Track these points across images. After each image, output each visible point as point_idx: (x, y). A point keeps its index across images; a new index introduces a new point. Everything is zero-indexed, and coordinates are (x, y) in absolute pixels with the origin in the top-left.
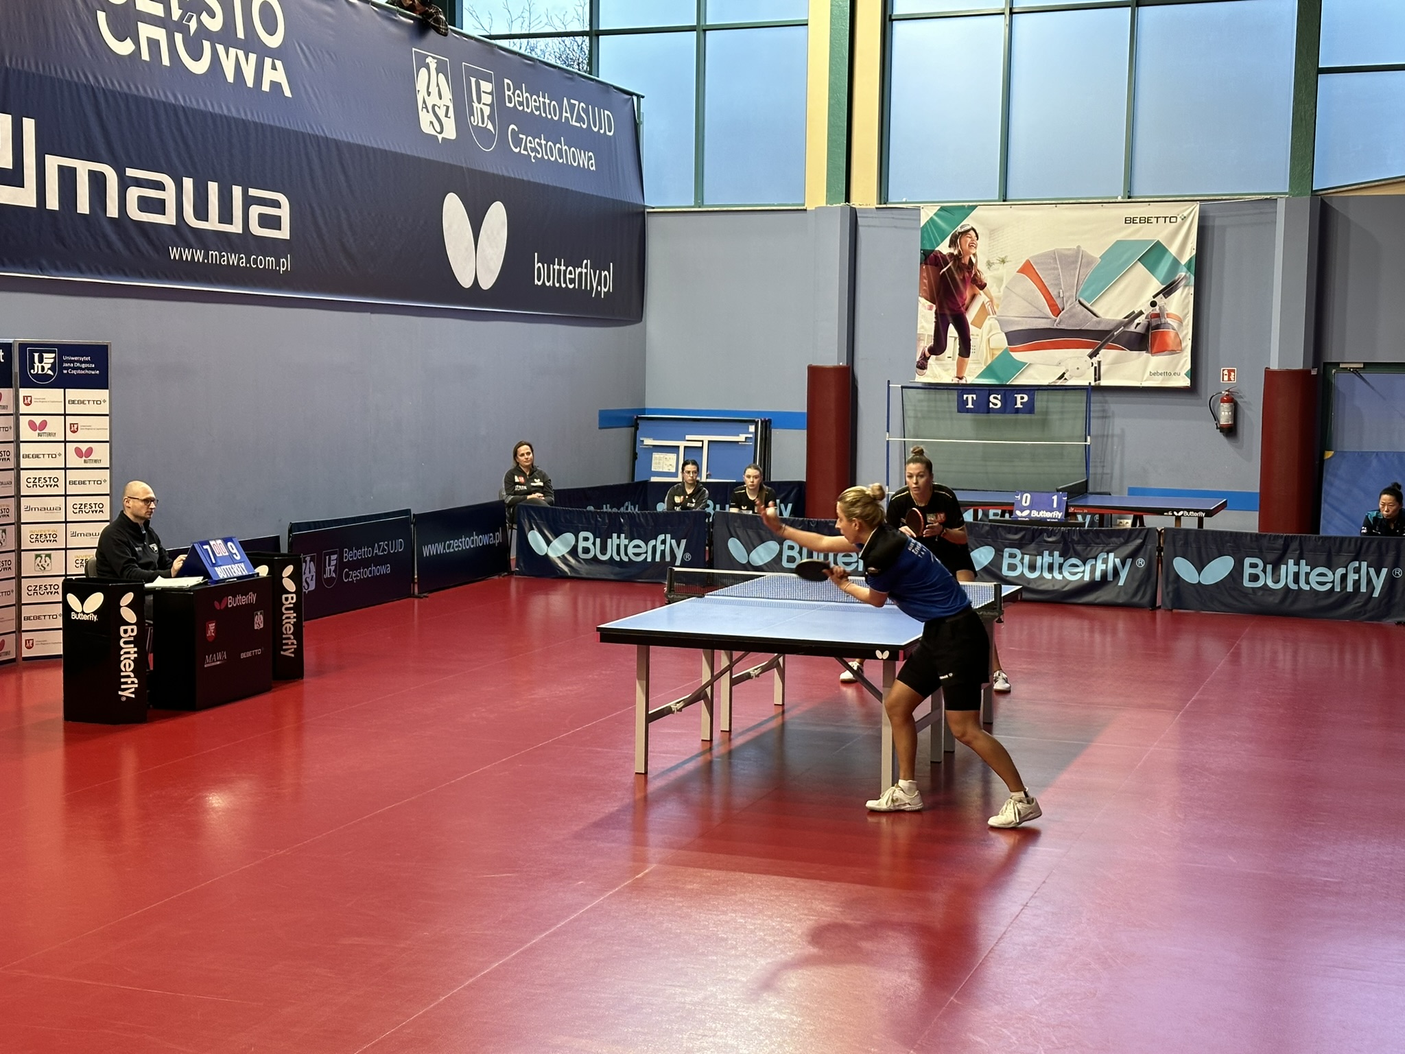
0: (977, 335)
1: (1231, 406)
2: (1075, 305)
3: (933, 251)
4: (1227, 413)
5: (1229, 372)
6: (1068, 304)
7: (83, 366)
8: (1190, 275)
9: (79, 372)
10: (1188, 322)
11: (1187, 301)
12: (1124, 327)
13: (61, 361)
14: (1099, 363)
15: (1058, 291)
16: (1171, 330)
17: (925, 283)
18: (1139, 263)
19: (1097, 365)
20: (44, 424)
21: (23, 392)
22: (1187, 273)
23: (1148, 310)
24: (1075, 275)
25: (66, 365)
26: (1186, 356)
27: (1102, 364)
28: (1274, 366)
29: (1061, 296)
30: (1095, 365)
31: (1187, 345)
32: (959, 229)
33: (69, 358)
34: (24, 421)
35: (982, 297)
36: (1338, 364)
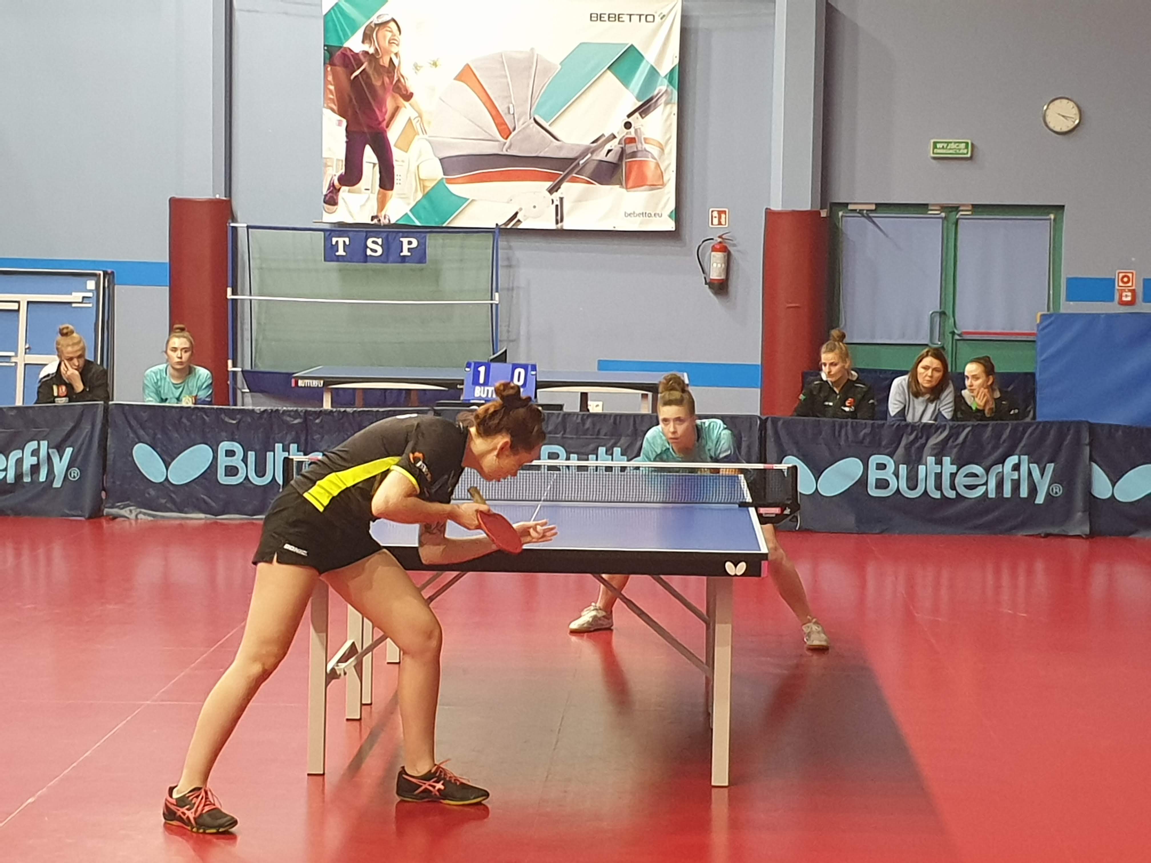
0: (403, 161)
1: (725, 256)
2: (529, 125)
3: (341, 47)
4: (719, 265)
5: (720, 213)
6: (521, 122)
8: (672, 90)
10: (671, 150)
11: (668, 123)
12: (592, 153)
14: (561, 199)
15: (506, 106)
16: (650, 159)
17: (331, 91)
18: (609, 73)
19: (558, 203)
22: (668, 86)
23: (621, 133)
24: (528, 86)
26: (668, 193)
27: (565, 201)
28: (777, 206)
29: (512, 112)
30: (556, 203)
31: (669, 180)
32: (375, 19)
35: (407, 112)
36: (847, 204)
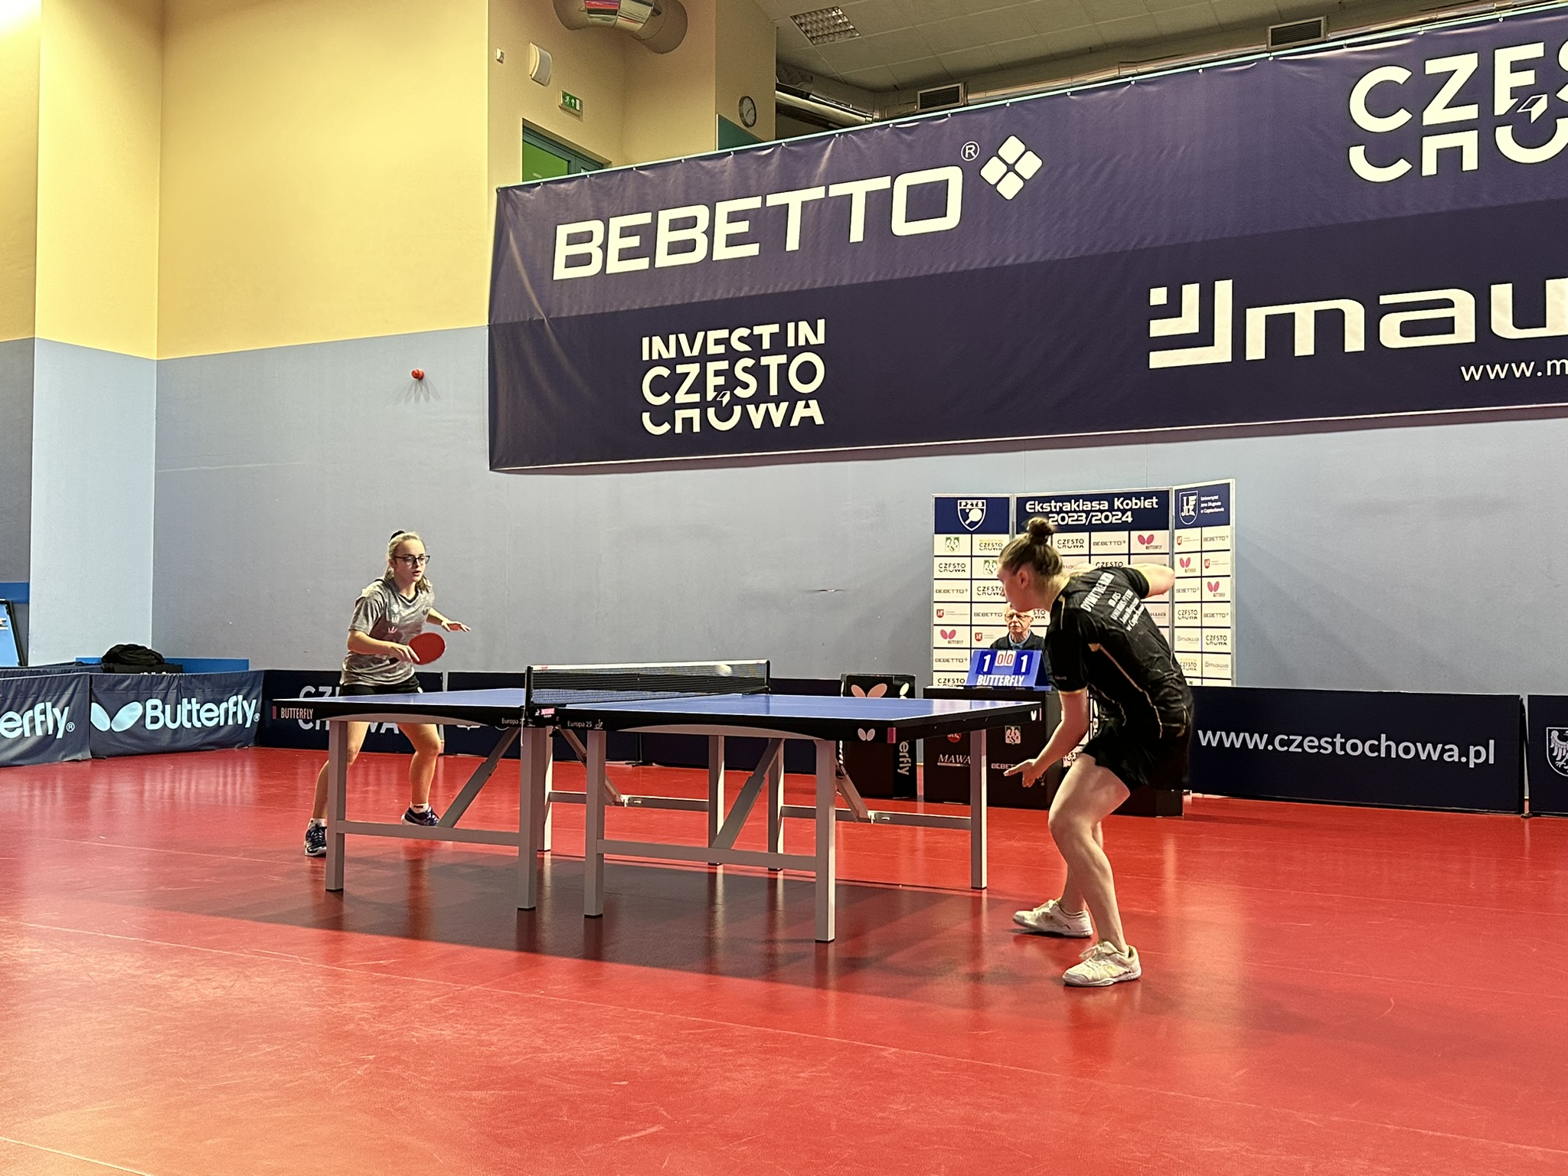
7: (1214, 504)
9: (1211, 510)
13: (1199, 502)
20: (1189, 560)
21: (1178, 532)
25: (1203, 505)
33: (1203, 499)
34: (1177, 558)
